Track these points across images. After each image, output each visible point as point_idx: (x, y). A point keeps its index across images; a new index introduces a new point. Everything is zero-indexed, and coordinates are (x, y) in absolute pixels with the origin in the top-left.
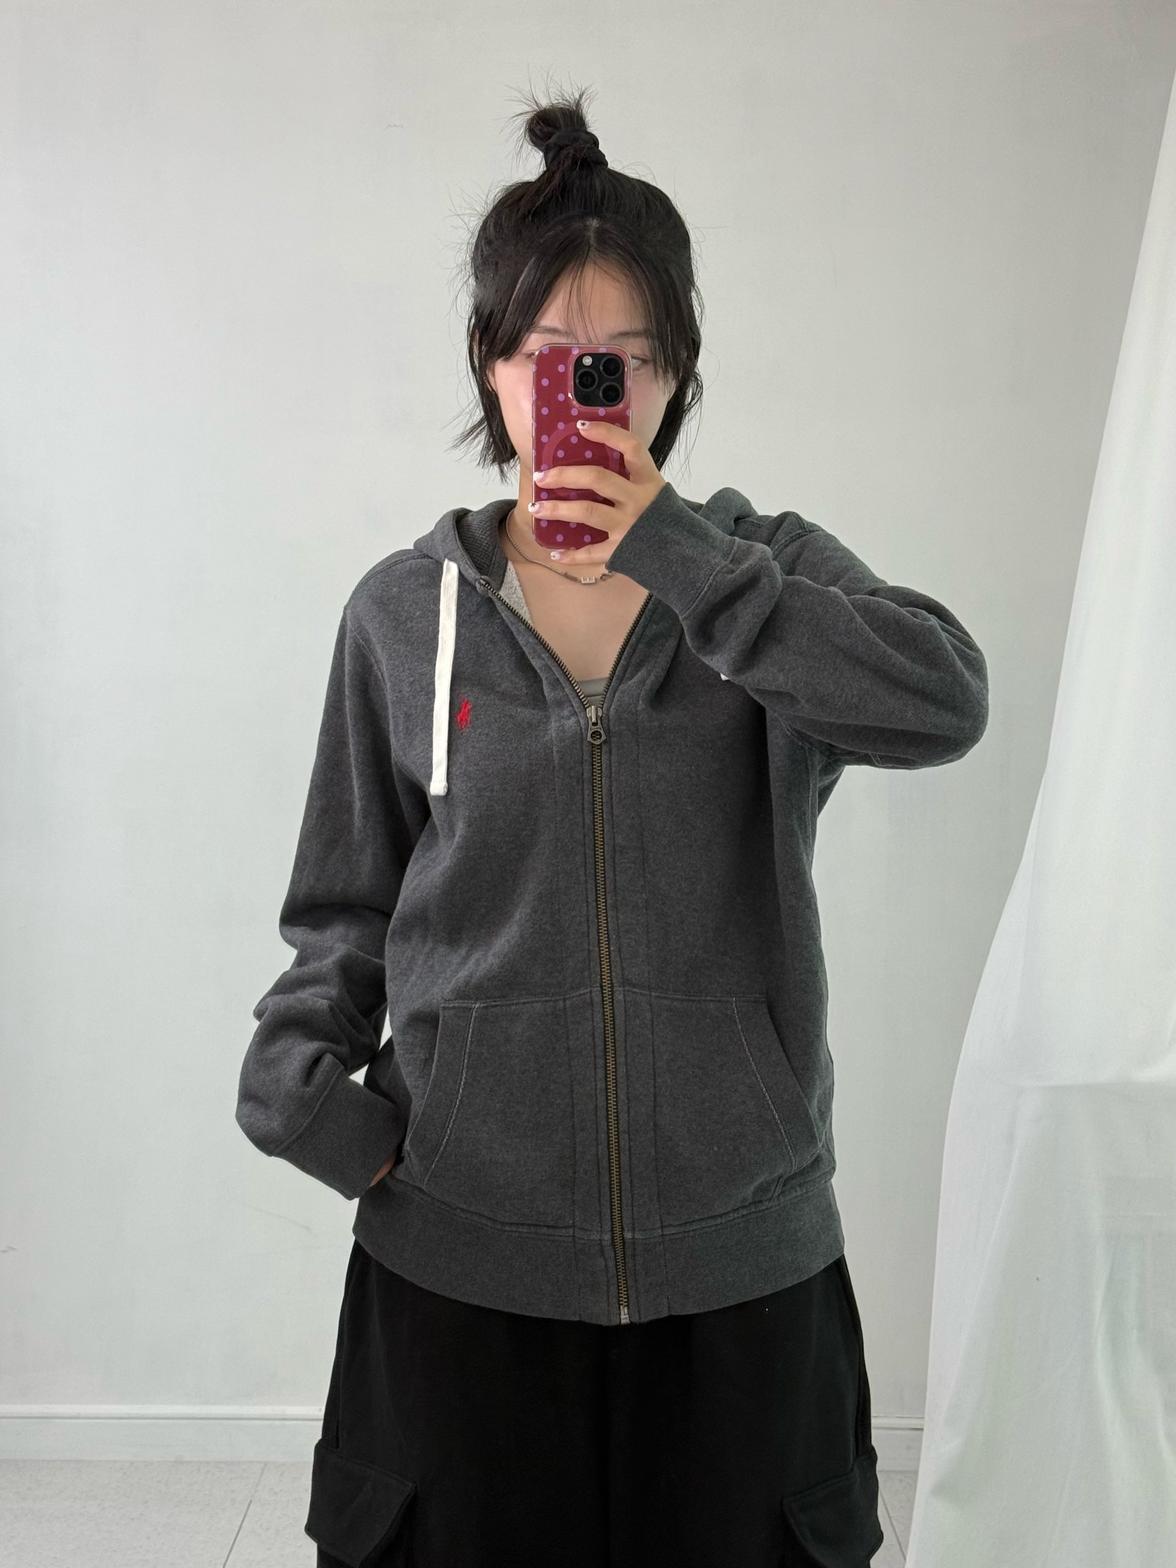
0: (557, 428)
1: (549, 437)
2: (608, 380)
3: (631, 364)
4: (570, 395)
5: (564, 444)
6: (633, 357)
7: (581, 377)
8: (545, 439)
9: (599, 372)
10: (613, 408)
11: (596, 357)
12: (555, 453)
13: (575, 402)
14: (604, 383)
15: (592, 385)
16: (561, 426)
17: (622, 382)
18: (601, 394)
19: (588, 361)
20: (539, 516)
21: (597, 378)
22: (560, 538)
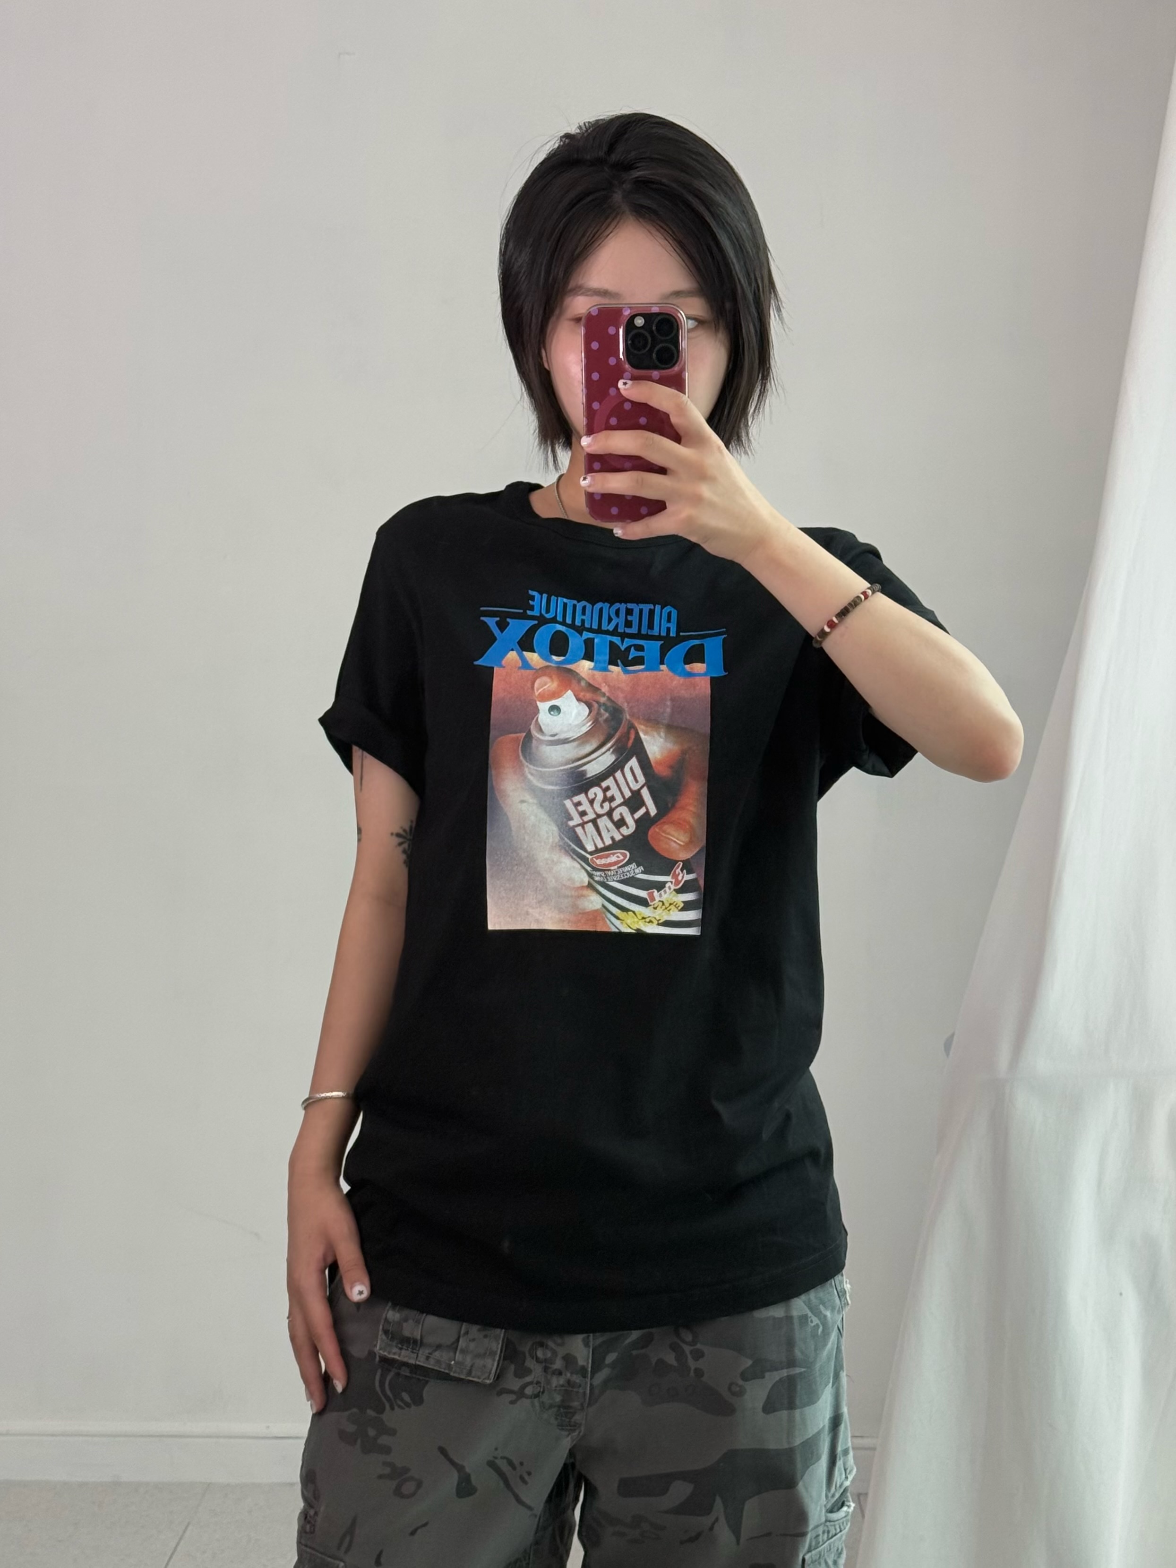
1: (600, 404)
2: (662, 342)
3: (687, 324)
4: (621, 356)
5: (617, 410)
6: (688, 318)
7: (633, 339)
8: (596, 406)
9: (651, 332)
10: (666, 371)
11: (648, 317)
12: (607, 421)
13: (627, 366)
14: (657, 344)
15: (645, 346)
17: (676, 344)
18: (654, 356)
19: (639, 322)
20: (591, 490)
21: (649, 338)
22: (614, 511)
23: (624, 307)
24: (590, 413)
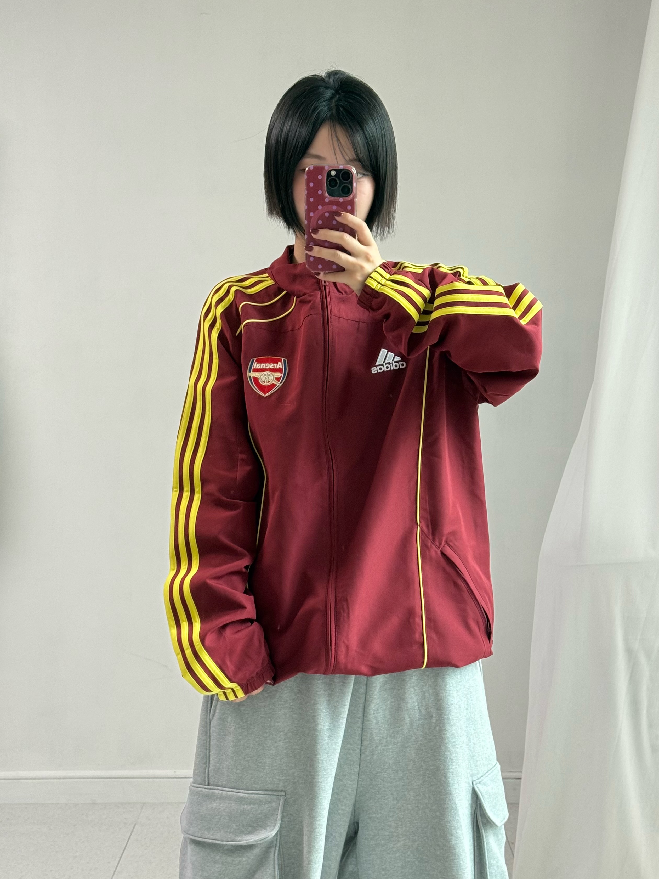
0: (318, 209)
1: (314, 213)
2: (344, 183)
4: (324, 191)
5: (322, 217)
7: (329, 181)
8: (312, 214)
9: (339, 179)
10: (347, 198)
11: (338, 171)
12: (318, 221)
13: (327, 195)
14: (342, 185)
15: (336, 186)
16: (320, 207)
17: (351, 183)
18: (340, 190)
19: (333, 173)
21: (338, 181)
22: (321, 266)
23: (325, 166)
24: (308, 218)
